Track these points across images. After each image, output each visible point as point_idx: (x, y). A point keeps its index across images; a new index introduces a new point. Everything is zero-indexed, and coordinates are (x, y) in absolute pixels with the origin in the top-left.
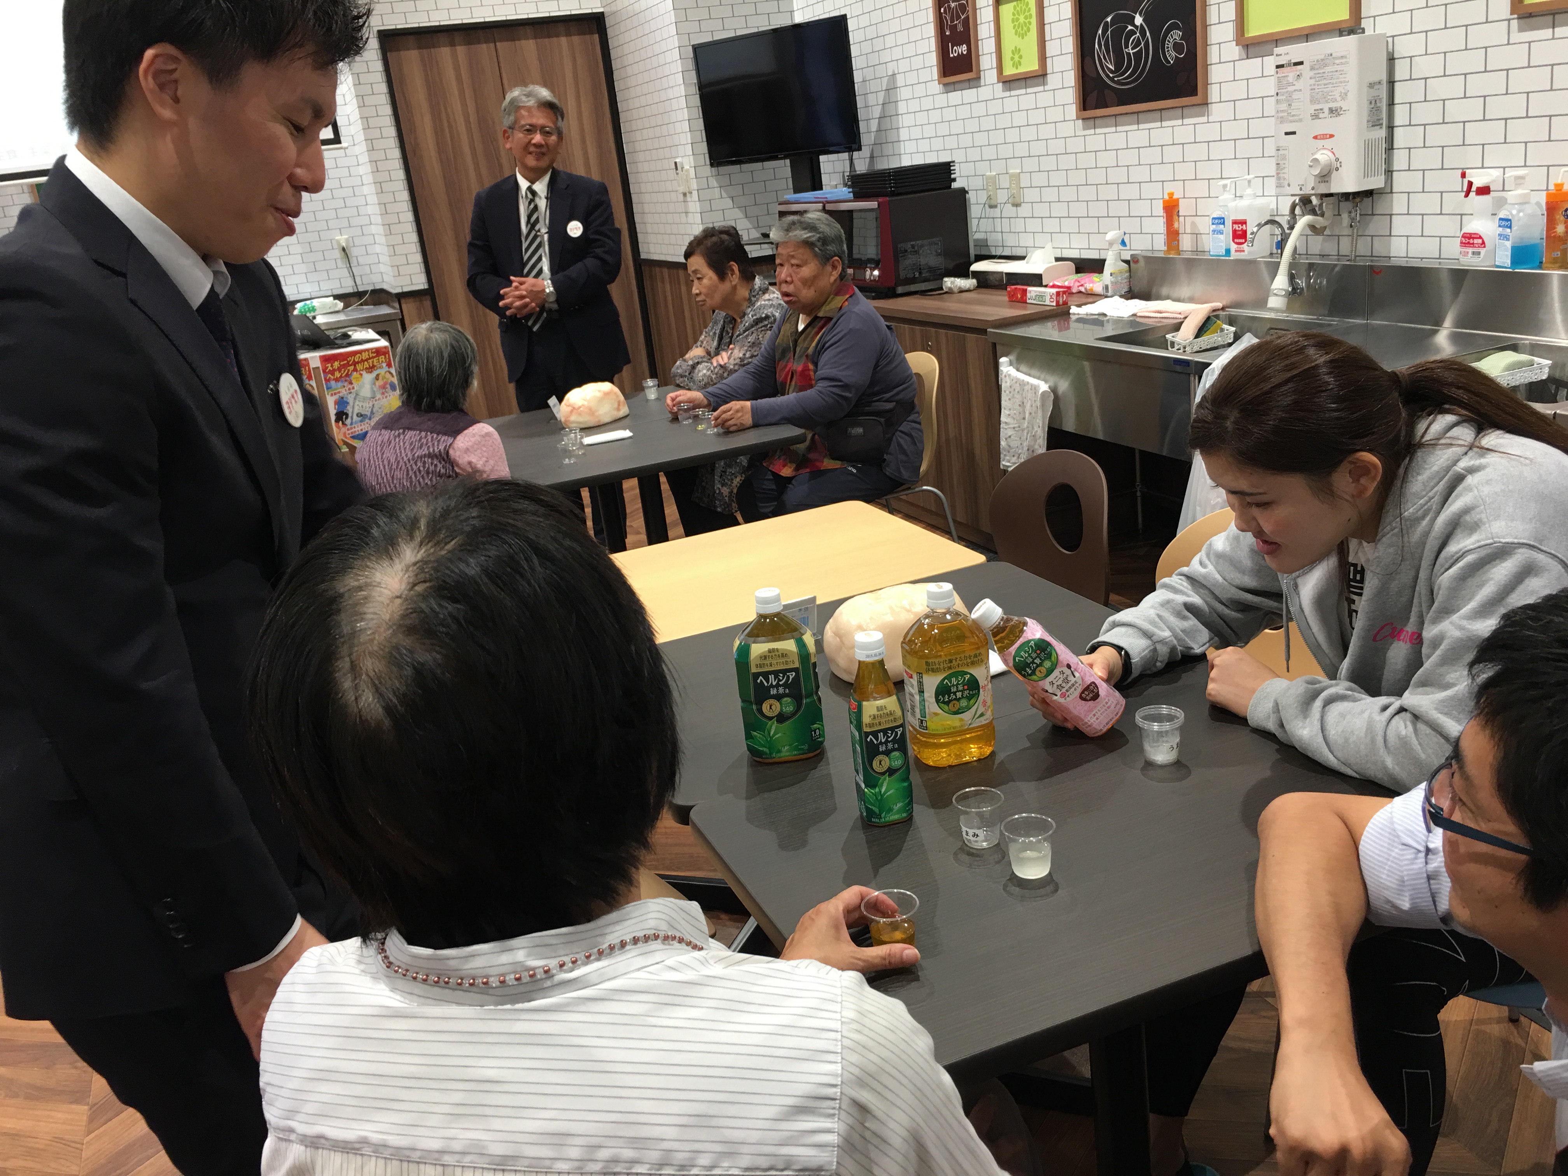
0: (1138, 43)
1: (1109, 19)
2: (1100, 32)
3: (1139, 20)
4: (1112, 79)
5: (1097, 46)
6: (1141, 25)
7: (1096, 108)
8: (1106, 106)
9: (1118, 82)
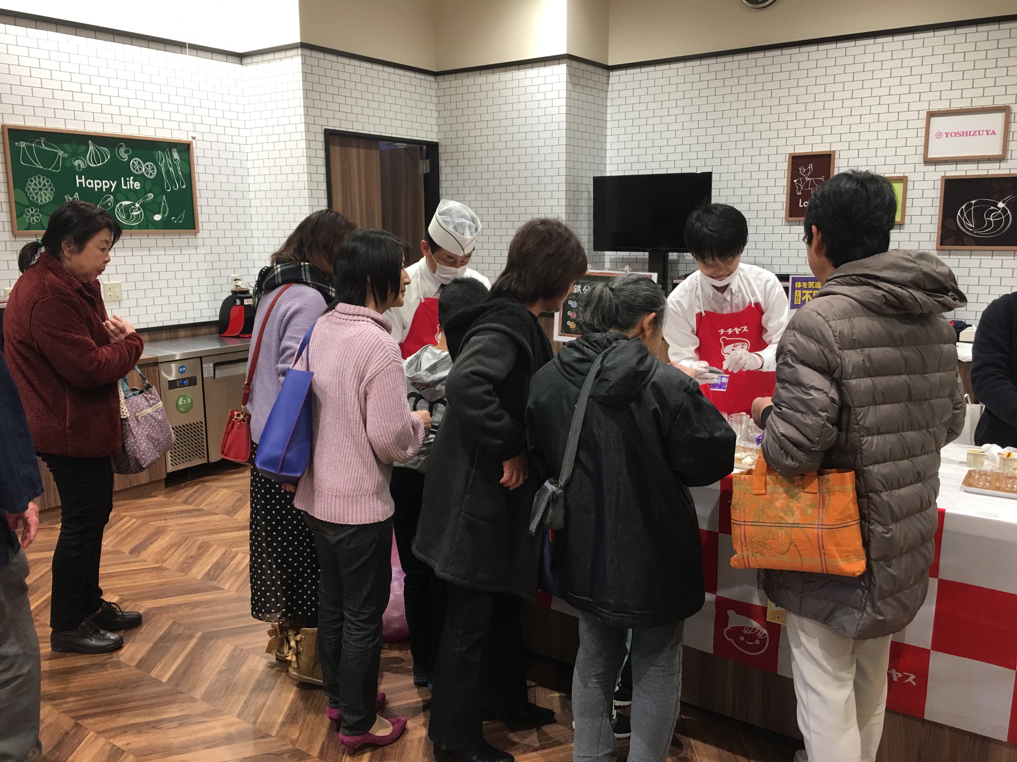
0: (1000, 216)
1: (973, 202)
2: (964, 207)
3: (1001, 205)
4: (972, 232)
5: (959, 214)
6: (1003, 208)
7: (953, 245)
8: (964, 245)
9: (977, 234)
